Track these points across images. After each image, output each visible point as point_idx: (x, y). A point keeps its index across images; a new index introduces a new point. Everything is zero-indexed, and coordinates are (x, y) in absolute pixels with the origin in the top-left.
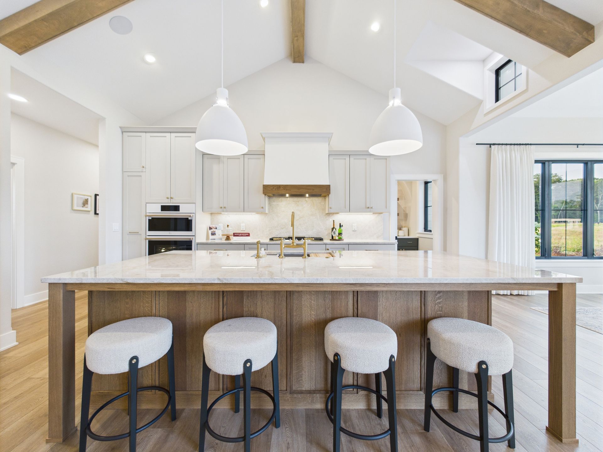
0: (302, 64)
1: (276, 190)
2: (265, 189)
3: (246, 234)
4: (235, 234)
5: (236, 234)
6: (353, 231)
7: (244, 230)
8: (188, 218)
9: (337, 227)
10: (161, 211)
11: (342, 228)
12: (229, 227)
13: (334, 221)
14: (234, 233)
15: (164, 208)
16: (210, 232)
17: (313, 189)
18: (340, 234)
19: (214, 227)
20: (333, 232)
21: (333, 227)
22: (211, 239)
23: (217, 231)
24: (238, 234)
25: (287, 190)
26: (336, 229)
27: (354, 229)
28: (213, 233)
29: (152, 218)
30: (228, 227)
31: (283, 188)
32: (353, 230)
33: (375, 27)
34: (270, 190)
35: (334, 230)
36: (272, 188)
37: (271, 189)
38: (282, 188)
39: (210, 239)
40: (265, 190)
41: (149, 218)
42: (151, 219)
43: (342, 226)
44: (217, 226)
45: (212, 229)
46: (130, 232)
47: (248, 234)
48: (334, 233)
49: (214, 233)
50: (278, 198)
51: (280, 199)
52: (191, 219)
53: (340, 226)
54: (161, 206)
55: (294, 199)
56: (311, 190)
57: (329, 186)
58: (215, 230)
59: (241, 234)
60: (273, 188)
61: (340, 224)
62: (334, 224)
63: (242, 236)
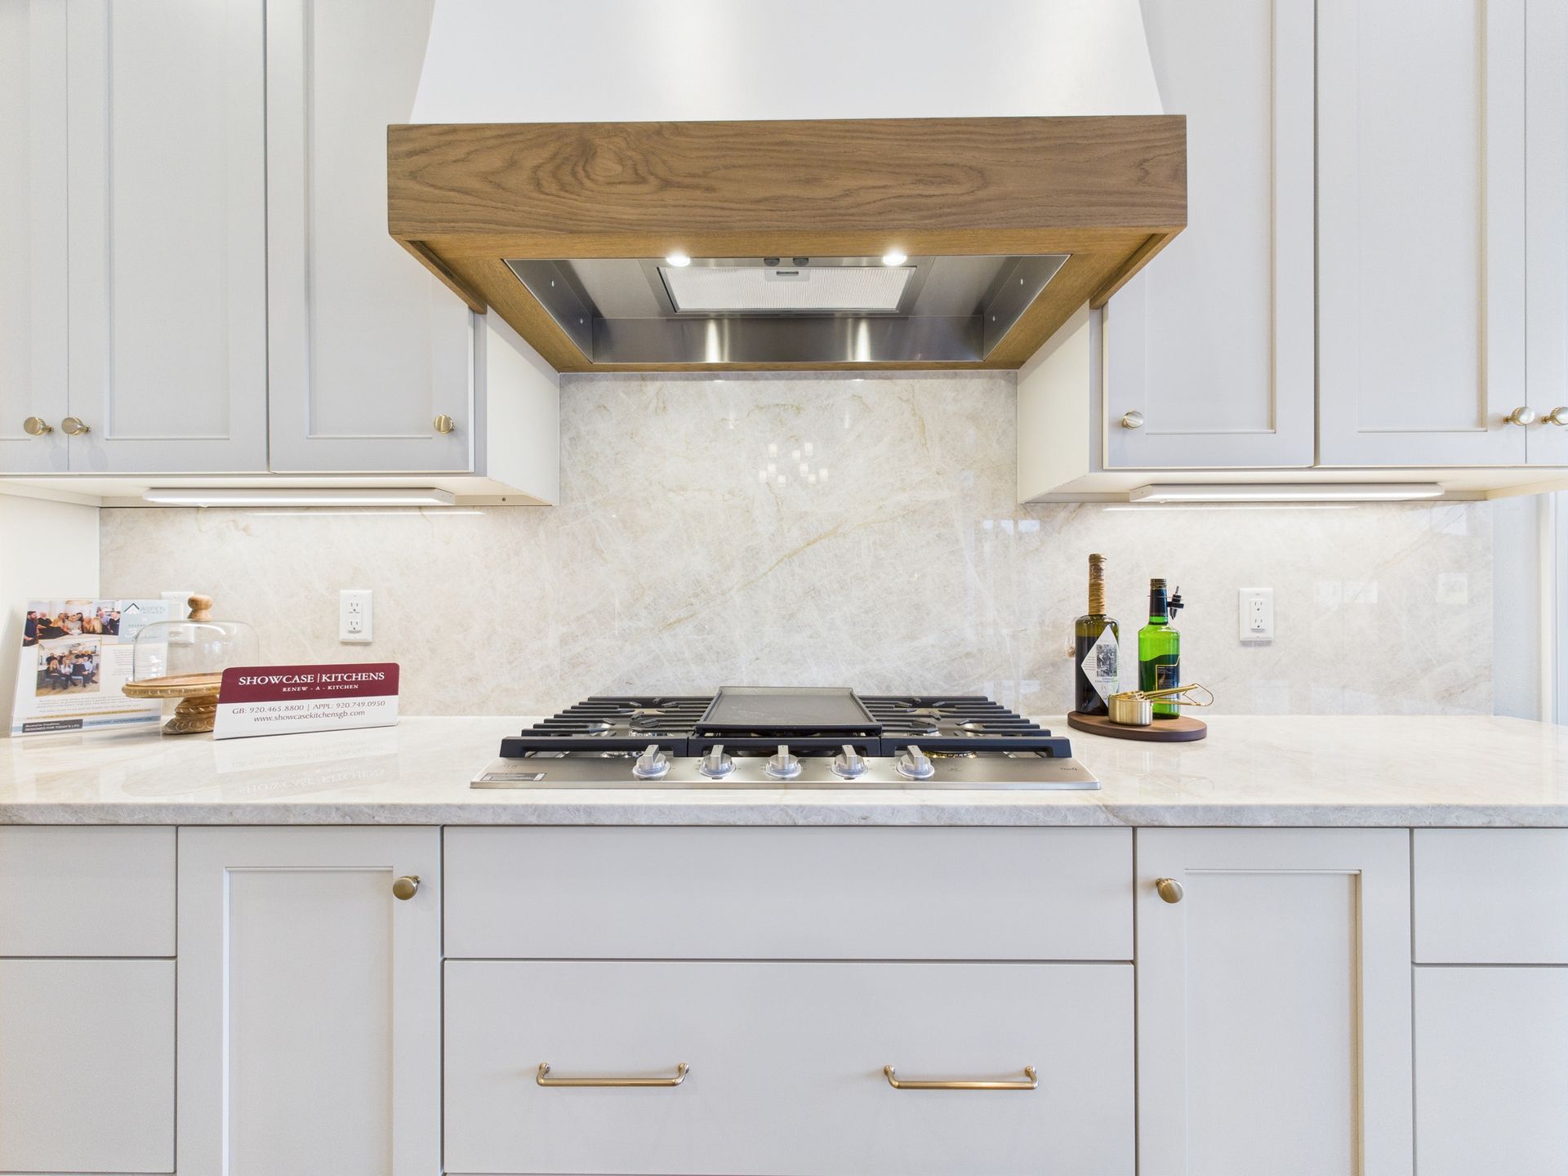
1: (538, 185)
2: (413, 175)
3: (363, 677)
5: (256, 680)
6: (1245, 644)
7: (365, 636)
9: (1127, 608)
11: (1177, 622)
12: (203, 614)
13: (1095, 561)
14: (231, 675)
16: (32, 659)
17: (981, 172)
18: (1160, 674)
19: (89, 613)
20: (1093, 653)
21: (1084, 611)
22: (27, 728)
23: (110, 655)
24: (275, 680)
25: (666, 184)
26: (1115, 631)
27: (1258, 630)
28: (66, 670)
30: (193, 616)
31: (621, 161)
32: (1247, 634)
34: (476, 184)
35: (1106, 638)
36: (496, 163)
37: (485, 177)
38: (606, 165)
39: (17, 722)
40: (414, 187)
43: (1176, 603)
44: (119, 606)
45: (57, 632)
48: (1108, 664)
49: (78, 669)
50: (634, 384)
51: (652, 387)
53: (1161, 603)
55: (761, 384)
56: (950, 181)
57: (1175, 126)
58: (88, 642)
59: (309, 679)
60: (512, 164)
61: (1157, 588)
62: (1095, 590)
63: (312, 693)
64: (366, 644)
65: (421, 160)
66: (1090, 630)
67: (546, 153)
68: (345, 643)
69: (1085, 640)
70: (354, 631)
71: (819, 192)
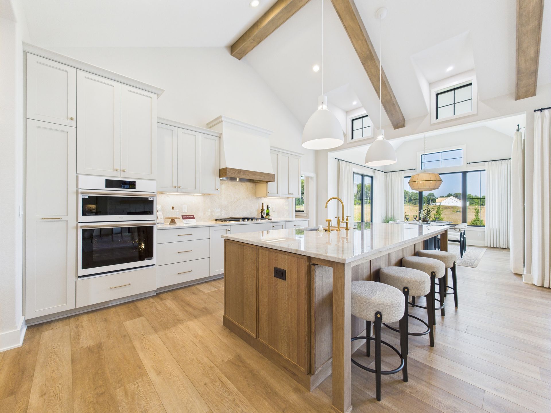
0: (238, 60)
1: (237, 174)
4: (184, 217)
6: (273, 212)
7: (186, 212)
8: (148, 198)
9: (265, 208)
10: (106, 187)
11: (269, 209)
12: (174, 208)
13: (263, 203)
15: (110, 183)
17: (264, 177)
18: (268, 214)
21: (262, 208)
25: (246, 175)
26: (264, 210)
27: (274, 210)
29: (89, 196)
33: (316, 68)
36: (234, 171)
37: (234, 173)
38: (242, 173)
40: (228, 173)
41: (84, 197)
42: (87, 197)
43: (269, 207)
46: (43, 219)
47: (193, 217)
48: (264, 213)
52: (151, 199)
53: (268, 208)
54: (106, 180)
57: (274, 175)
60: (236, 172)
61: (268, 206)
62: (263, 206)
63: (189, 218)
64: (186, 213)
65: (229, 171)
66: (262, 210)
67: (238, 171)
68: (183, 213)
69: (262, 212)
70: (185, 211)
71: (255, 177)
